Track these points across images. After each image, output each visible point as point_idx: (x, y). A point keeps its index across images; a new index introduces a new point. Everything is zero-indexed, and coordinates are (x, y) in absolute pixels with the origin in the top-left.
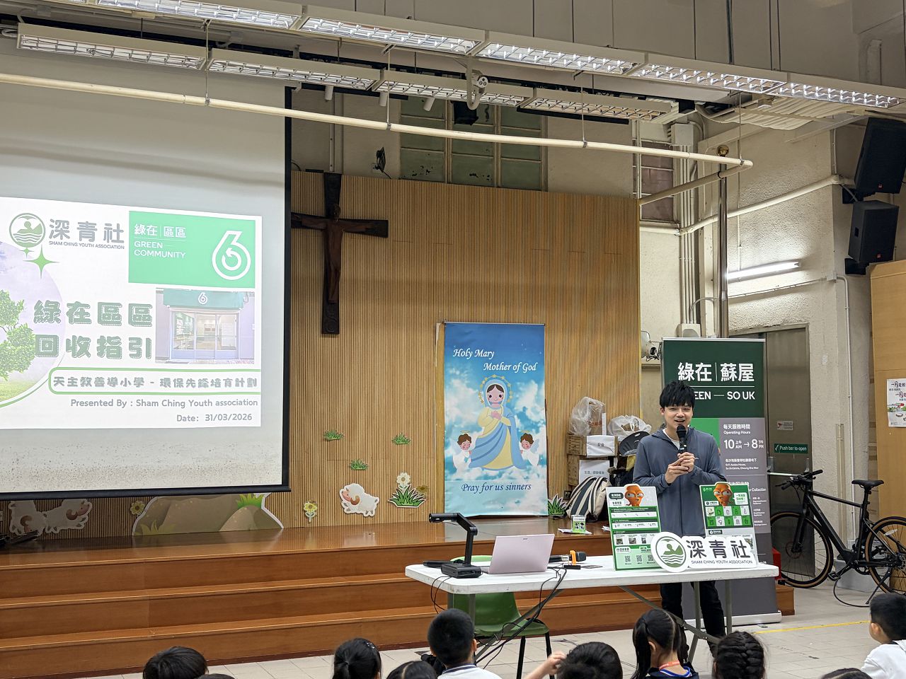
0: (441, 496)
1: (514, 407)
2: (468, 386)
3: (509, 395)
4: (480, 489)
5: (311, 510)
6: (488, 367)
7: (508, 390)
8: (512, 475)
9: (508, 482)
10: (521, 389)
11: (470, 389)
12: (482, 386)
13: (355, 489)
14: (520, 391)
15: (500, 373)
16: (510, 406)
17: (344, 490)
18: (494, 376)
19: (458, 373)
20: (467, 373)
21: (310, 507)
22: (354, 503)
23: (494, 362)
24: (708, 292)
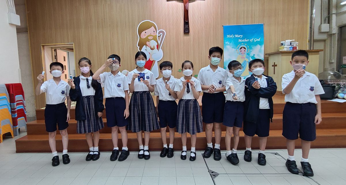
1: (250, 55)
2: (233, 48)
6: (240, 41)
7: (248, 49)
10: (253, 48)
11: (234, 49)
12: (237, 47)
14: (253, 49)
15: (245, 43)
16: (248, 54)
18: (242, 44)
19: (229, 43)
20: (232, 43)
23: (243, 39)
24: (334, 11)
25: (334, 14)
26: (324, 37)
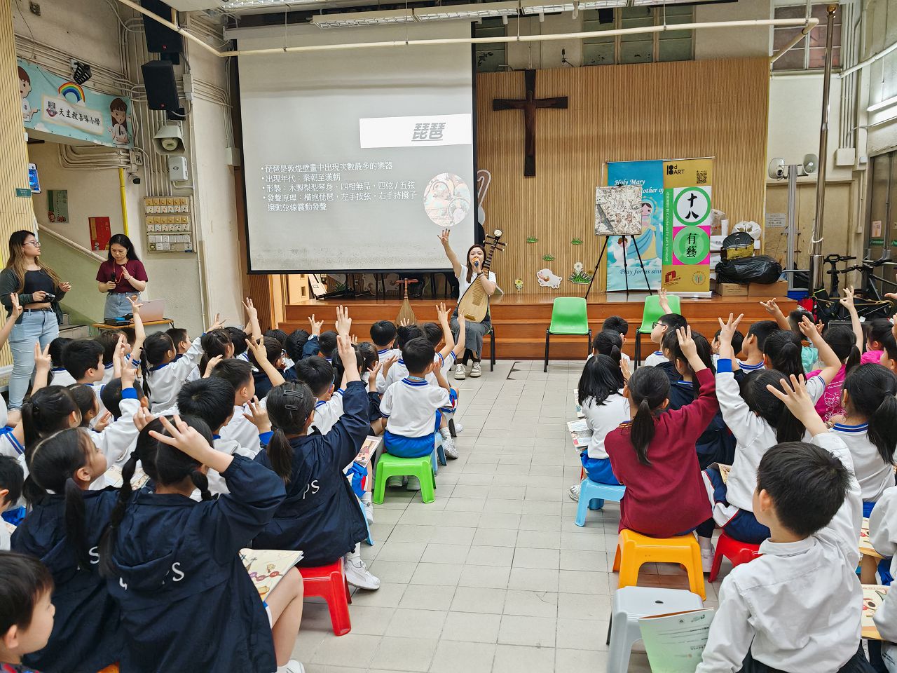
0: (604, 277)
3: (655, 210)
4: (633, 273)
5: (519, 284)
7: (655, 206)
8: (657, 264)
9: (654, 268)
13: (546, 272)
16: (655, 217)
17: (540, 273)
18: (645, 197)
21: (519, 282)
22: (546, 280)
24: (862, 122)
25: (862, 127)
26: (846, 176)
